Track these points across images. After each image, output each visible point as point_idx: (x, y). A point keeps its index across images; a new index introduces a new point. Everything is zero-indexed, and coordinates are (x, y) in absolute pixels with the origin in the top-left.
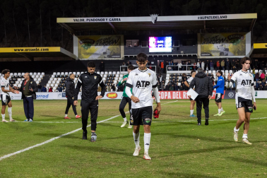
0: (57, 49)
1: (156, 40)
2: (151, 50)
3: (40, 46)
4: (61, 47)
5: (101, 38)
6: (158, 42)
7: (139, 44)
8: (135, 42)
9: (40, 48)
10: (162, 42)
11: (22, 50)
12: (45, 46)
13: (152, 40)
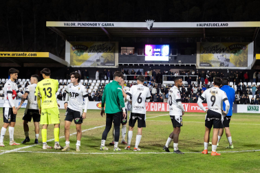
0: (46, 55)
1: (153, 48)
2: (147, 59)
3: (27, 51)
4: (50, 52)
5: (95, 44)
6: (155, 50)
7: (135, 51)
8: (130, 50)
9: (28, 53)
10: (159, 50)
11: (9, 55)
12: (33, 51)
13: (148, 48)
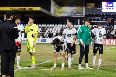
0: (38, 9)
1: (107, 4)
2: (103, 11)
3: (26, 7)
4: (41, 7)
5: (69, 2)
6: (109, 5)
7: (96, 6)
8: (92, 5)
9: (27, 8)
10: (111, 5)
11: (15, 9)
12: (30, 7)
13: (104, 4)
